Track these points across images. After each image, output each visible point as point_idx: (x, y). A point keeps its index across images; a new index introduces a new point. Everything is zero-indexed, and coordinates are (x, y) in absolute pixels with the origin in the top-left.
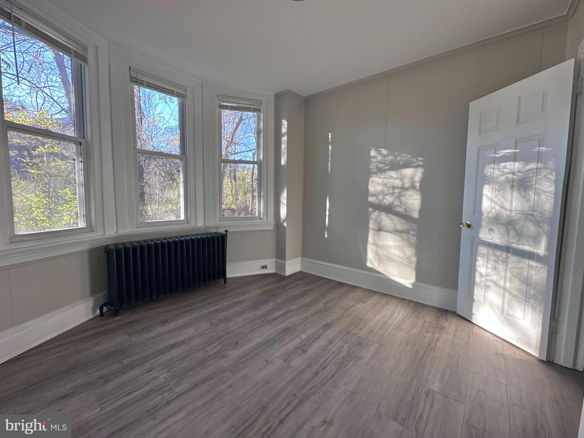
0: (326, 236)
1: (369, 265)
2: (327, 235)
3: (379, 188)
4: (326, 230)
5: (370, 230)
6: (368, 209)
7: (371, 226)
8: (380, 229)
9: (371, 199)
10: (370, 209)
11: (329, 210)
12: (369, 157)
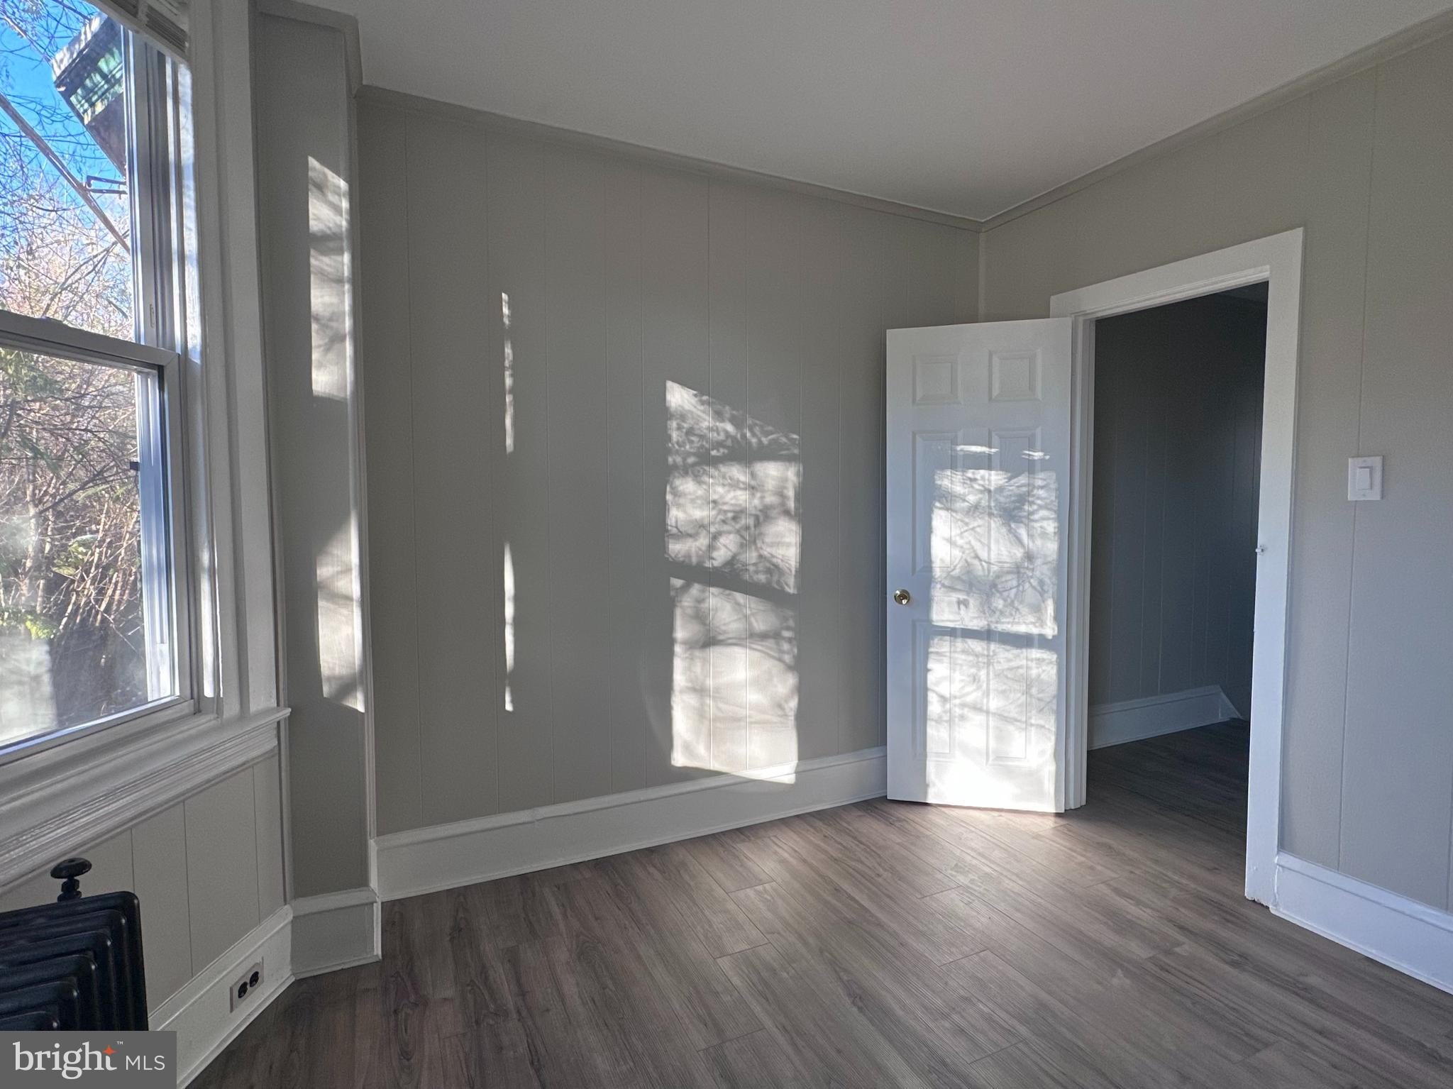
0: (509, 707)
1: (679, 759)
2: (513, 701)
3: (698, 514)
4: (507, 682)
5: (678, 649)
6: (669, 580)
7: (680, 633)
8: (709, 640)
9: (676, 548)
10: (677, 583)
11: (517, 599)
12: (664, 412)
